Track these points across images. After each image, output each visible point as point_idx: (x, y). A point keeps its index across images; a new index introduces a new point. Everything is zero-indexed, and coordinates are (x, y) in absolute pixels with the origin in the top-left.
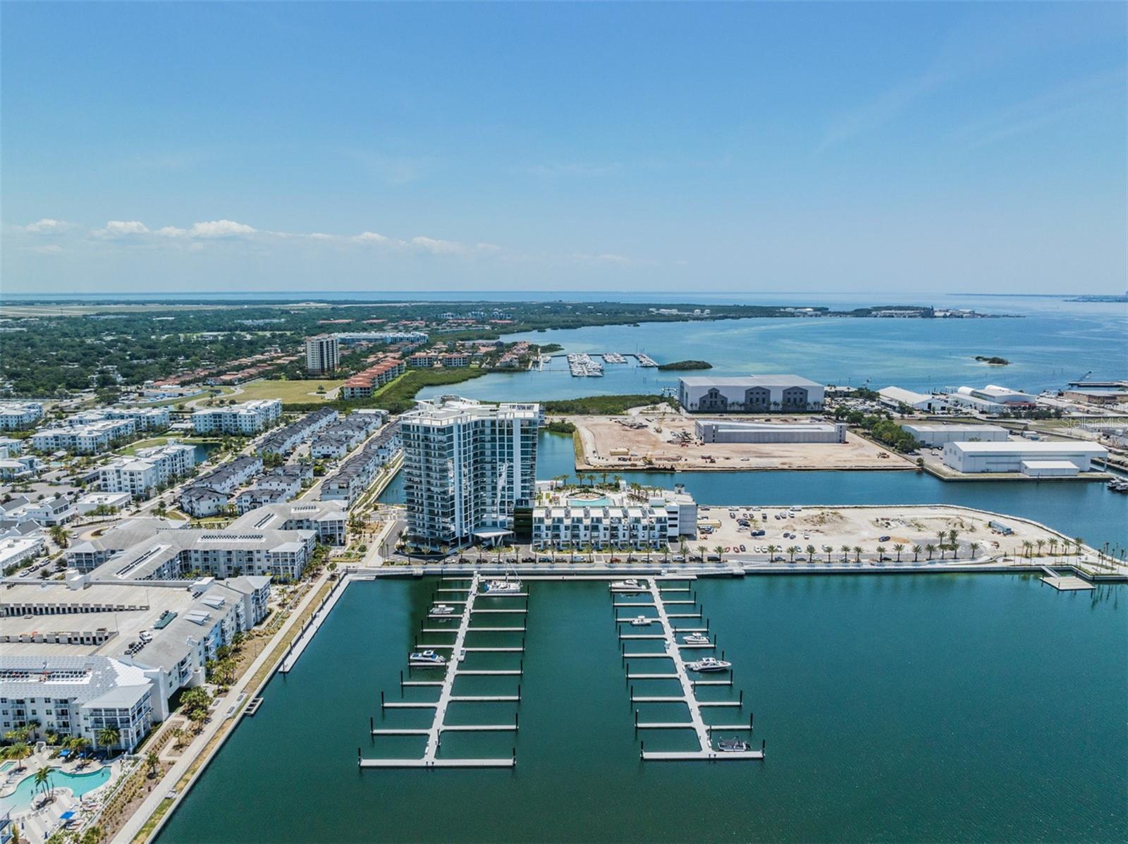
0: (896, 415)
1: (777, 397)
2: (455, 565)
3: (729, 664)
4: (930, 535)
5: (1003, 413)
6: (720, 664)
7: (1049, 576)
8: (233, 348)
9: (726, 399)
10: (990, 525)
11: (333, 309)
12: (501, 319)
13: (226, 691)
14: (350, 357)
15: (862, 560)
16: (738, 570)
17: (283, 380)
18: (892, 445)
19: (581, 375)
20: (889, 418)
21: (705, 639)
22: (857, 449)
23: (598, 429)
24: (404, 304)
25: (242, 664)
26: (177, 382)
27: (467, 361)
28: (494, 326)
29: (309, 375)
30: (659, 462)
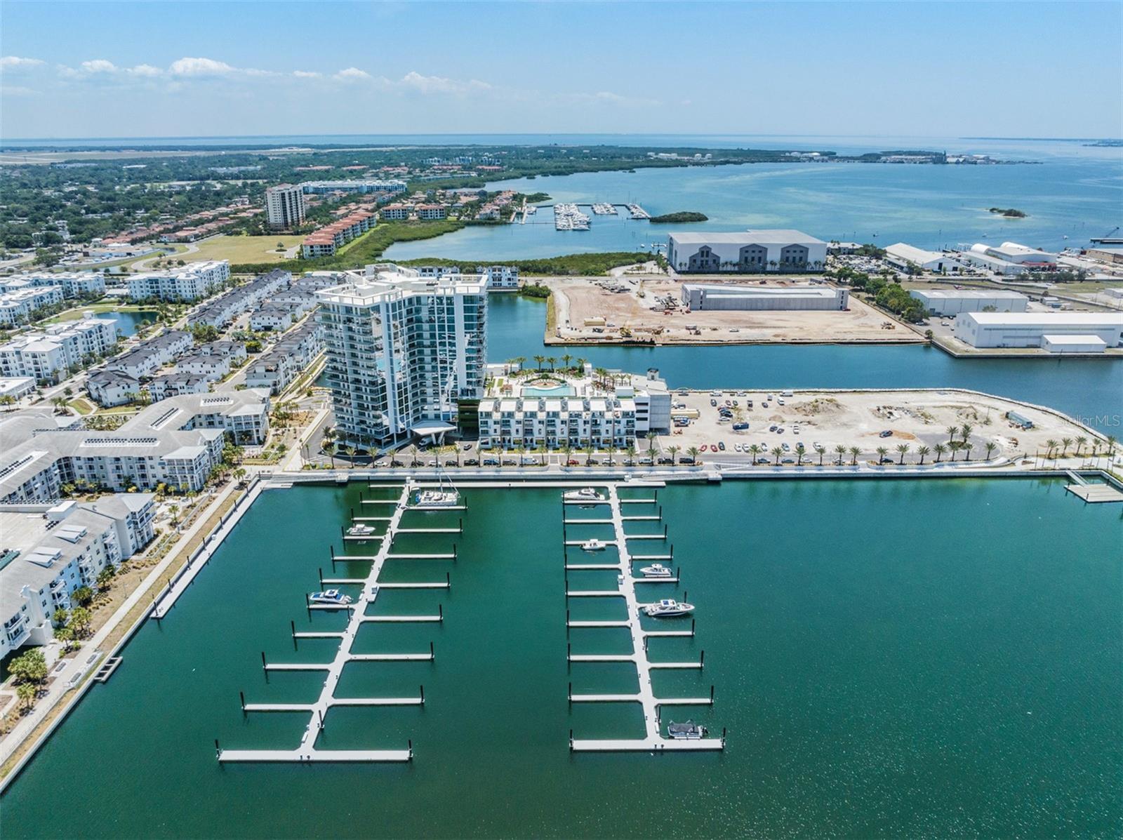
0: (903, 276)
1: (774, 256)
2: (386, 469)
3: (692, 607)
4: (939, 429)
5: (1020, 275)
6: (682, 608)
7: (1074, 483)
8: (199, 199)
9: (719, 258)
10: (1007, 416)
11: (315, 154)
12: (489, 165)
13: (78, 649)
14: (320, 209)
15: (859, 462)
16: (714, 475)
17: (244, 236)
18: (898, 313)
19: (565, 228)
20: (896, 279)
21: (666, 571)
22: (859, 318)
23: (575, 293)
24: (391, 148)
25: (108, 608)
26: (128, 240)
27: (445, 213)
28: (480, 172)
29: (271, 230)
30: (638, 334)
